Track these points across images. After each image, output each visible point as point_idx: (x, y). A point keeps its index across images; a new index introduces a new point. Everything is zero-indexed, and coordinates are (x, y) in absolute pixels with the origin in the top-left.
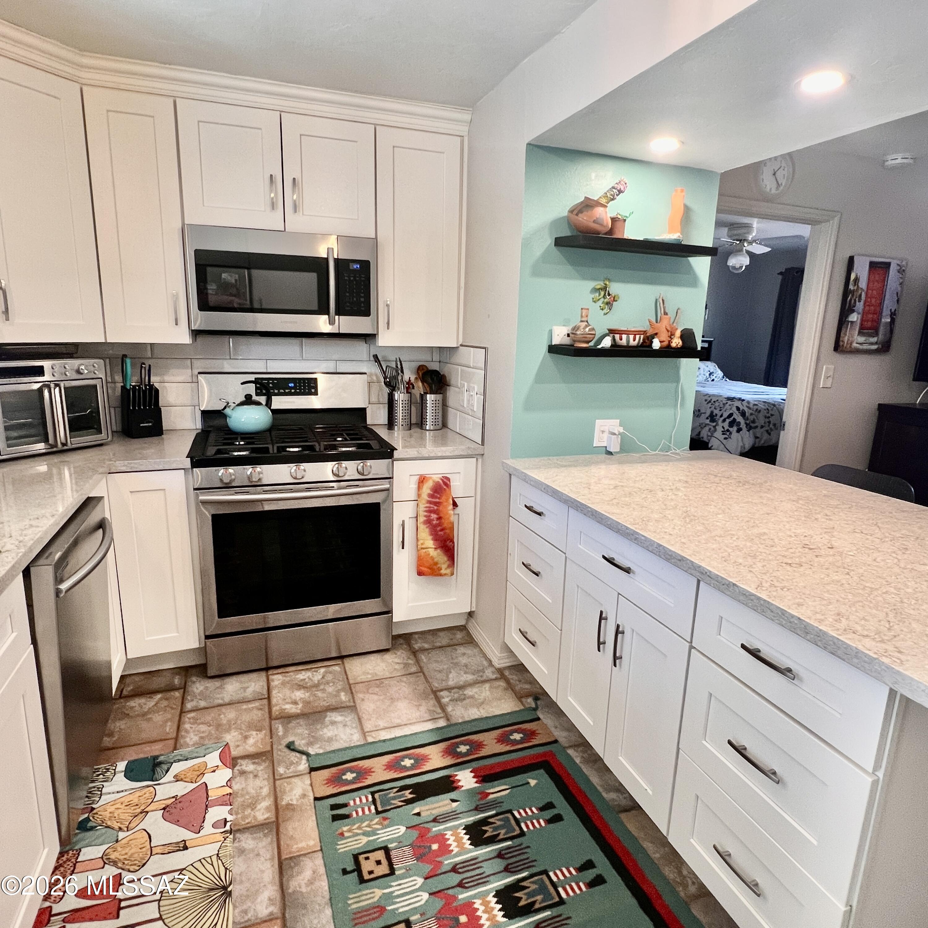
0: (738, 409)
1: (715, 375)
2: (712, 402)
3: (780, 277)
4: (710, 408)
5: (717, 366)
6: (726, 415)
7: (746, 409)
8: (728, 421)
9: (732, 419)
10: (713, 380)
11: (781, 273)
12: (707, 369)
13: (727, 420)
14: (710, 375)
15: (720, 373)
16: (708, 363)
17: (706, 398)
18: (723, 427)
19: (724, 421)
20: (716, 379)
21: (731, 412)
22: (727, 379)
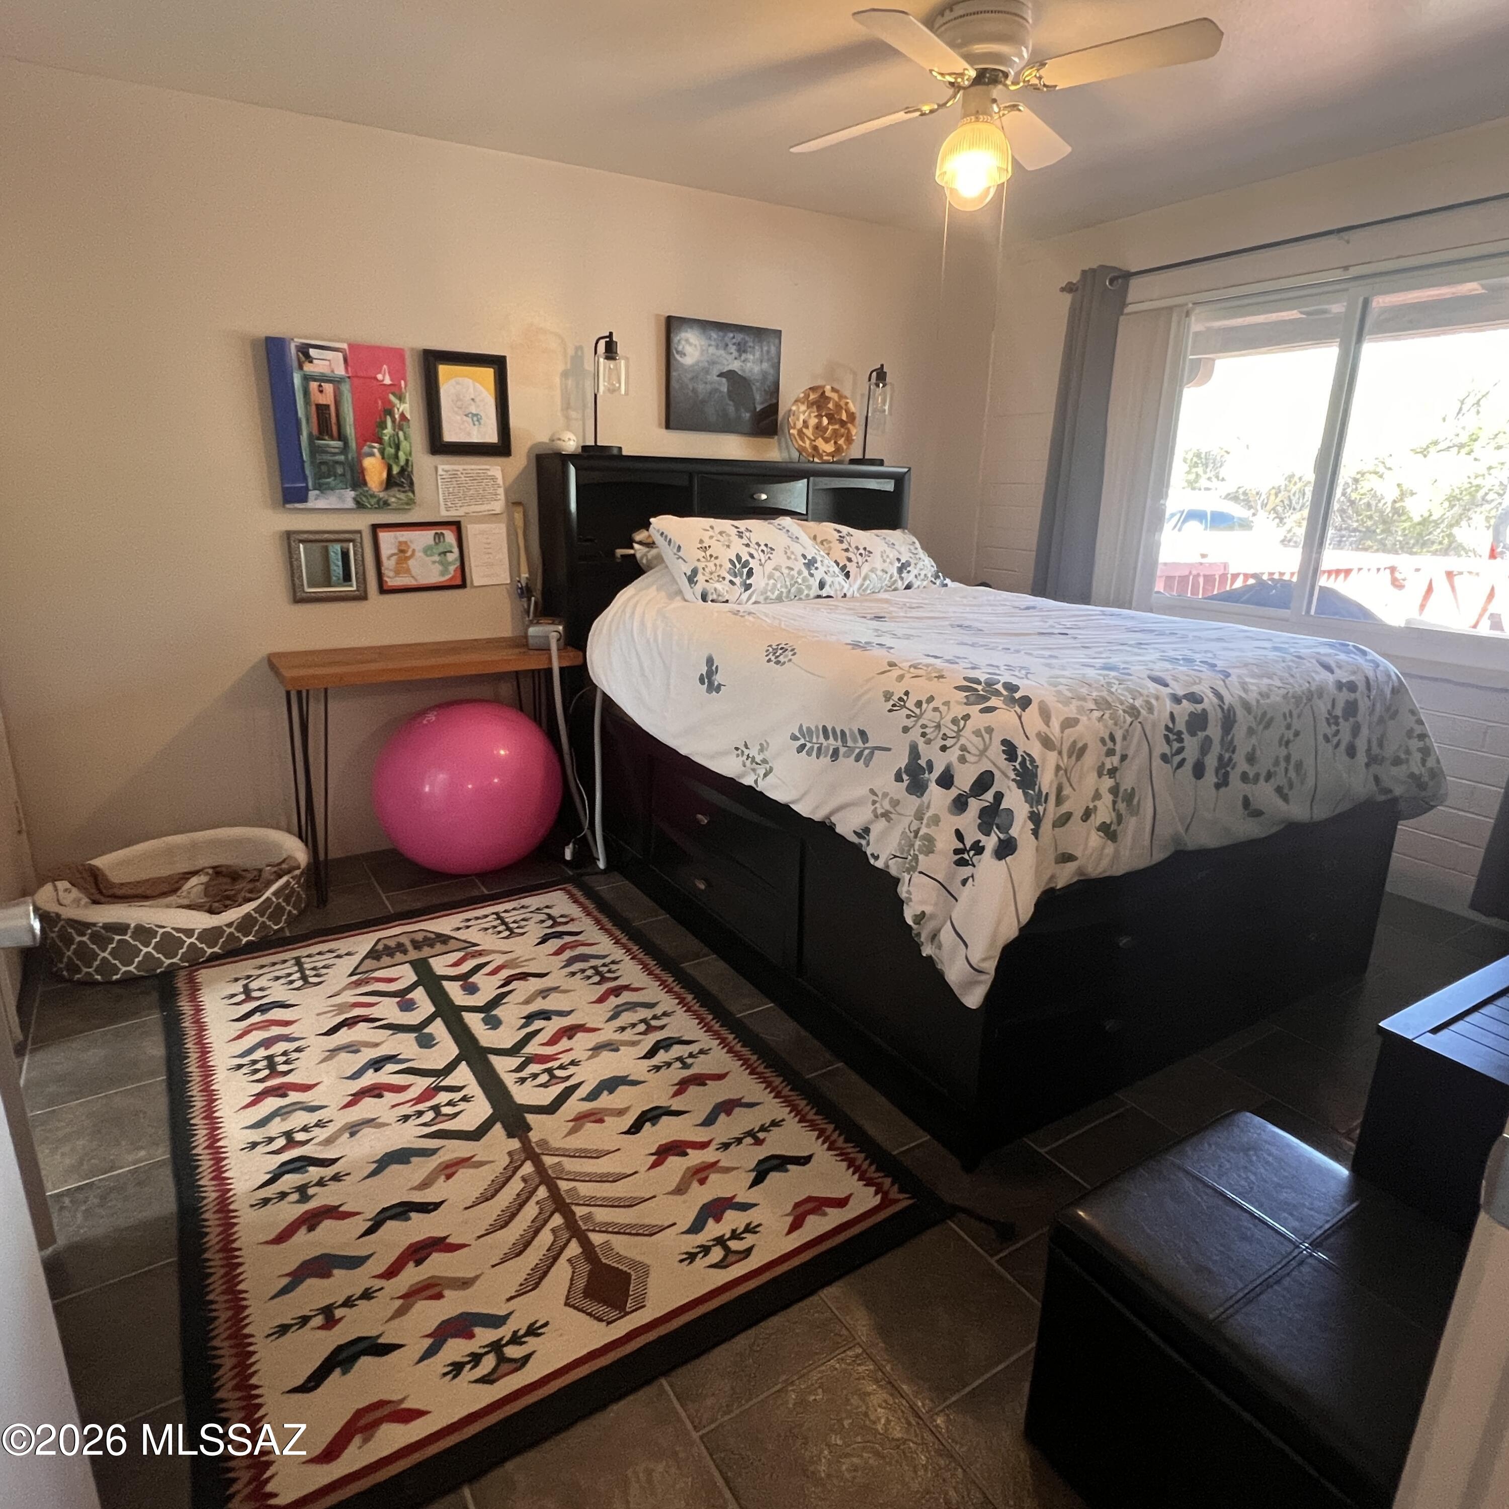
0: (1010, 750)
1: (914, 572)
2: (910, 704)
3: (1068, 298)
4: (906, 730)
5: (918, 545)
6: (964, 780)
7: (1035, 750)
8: (975, 806)
9: (989, 796)
10: (908, 587)
11: (1069, 288)
12: (893, 554)
13: (972, 801)
14: (900, 570)
15: (927, 565)
16: (895, 536)
17: (889, 682)
18: (959, 835)
19: (960, 804)
20: (917, 583)
21: (986, 766)
22: (948, 581)
